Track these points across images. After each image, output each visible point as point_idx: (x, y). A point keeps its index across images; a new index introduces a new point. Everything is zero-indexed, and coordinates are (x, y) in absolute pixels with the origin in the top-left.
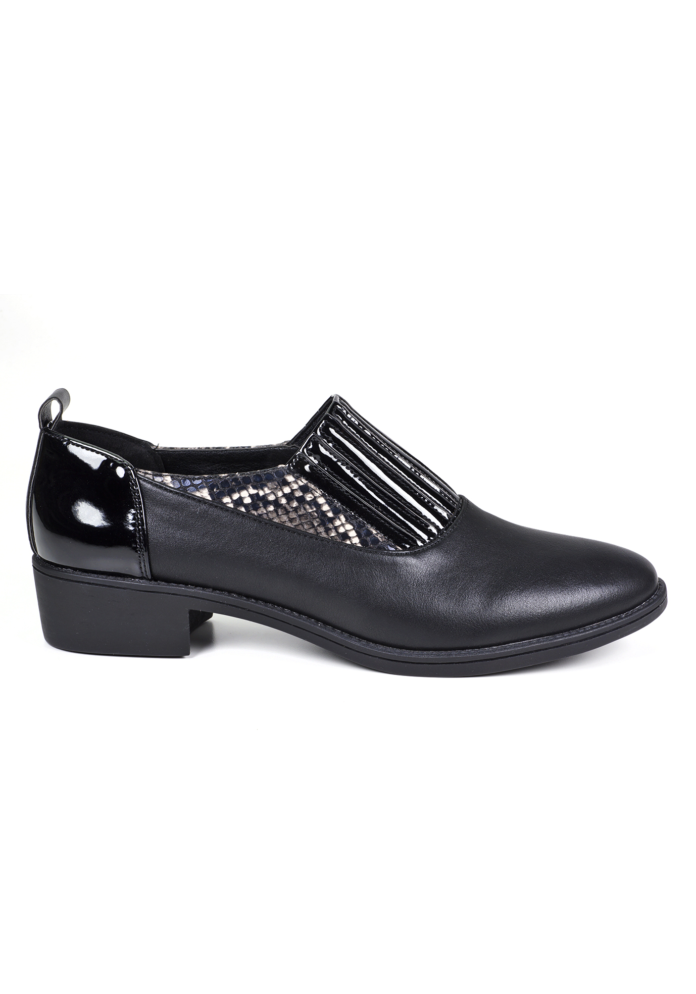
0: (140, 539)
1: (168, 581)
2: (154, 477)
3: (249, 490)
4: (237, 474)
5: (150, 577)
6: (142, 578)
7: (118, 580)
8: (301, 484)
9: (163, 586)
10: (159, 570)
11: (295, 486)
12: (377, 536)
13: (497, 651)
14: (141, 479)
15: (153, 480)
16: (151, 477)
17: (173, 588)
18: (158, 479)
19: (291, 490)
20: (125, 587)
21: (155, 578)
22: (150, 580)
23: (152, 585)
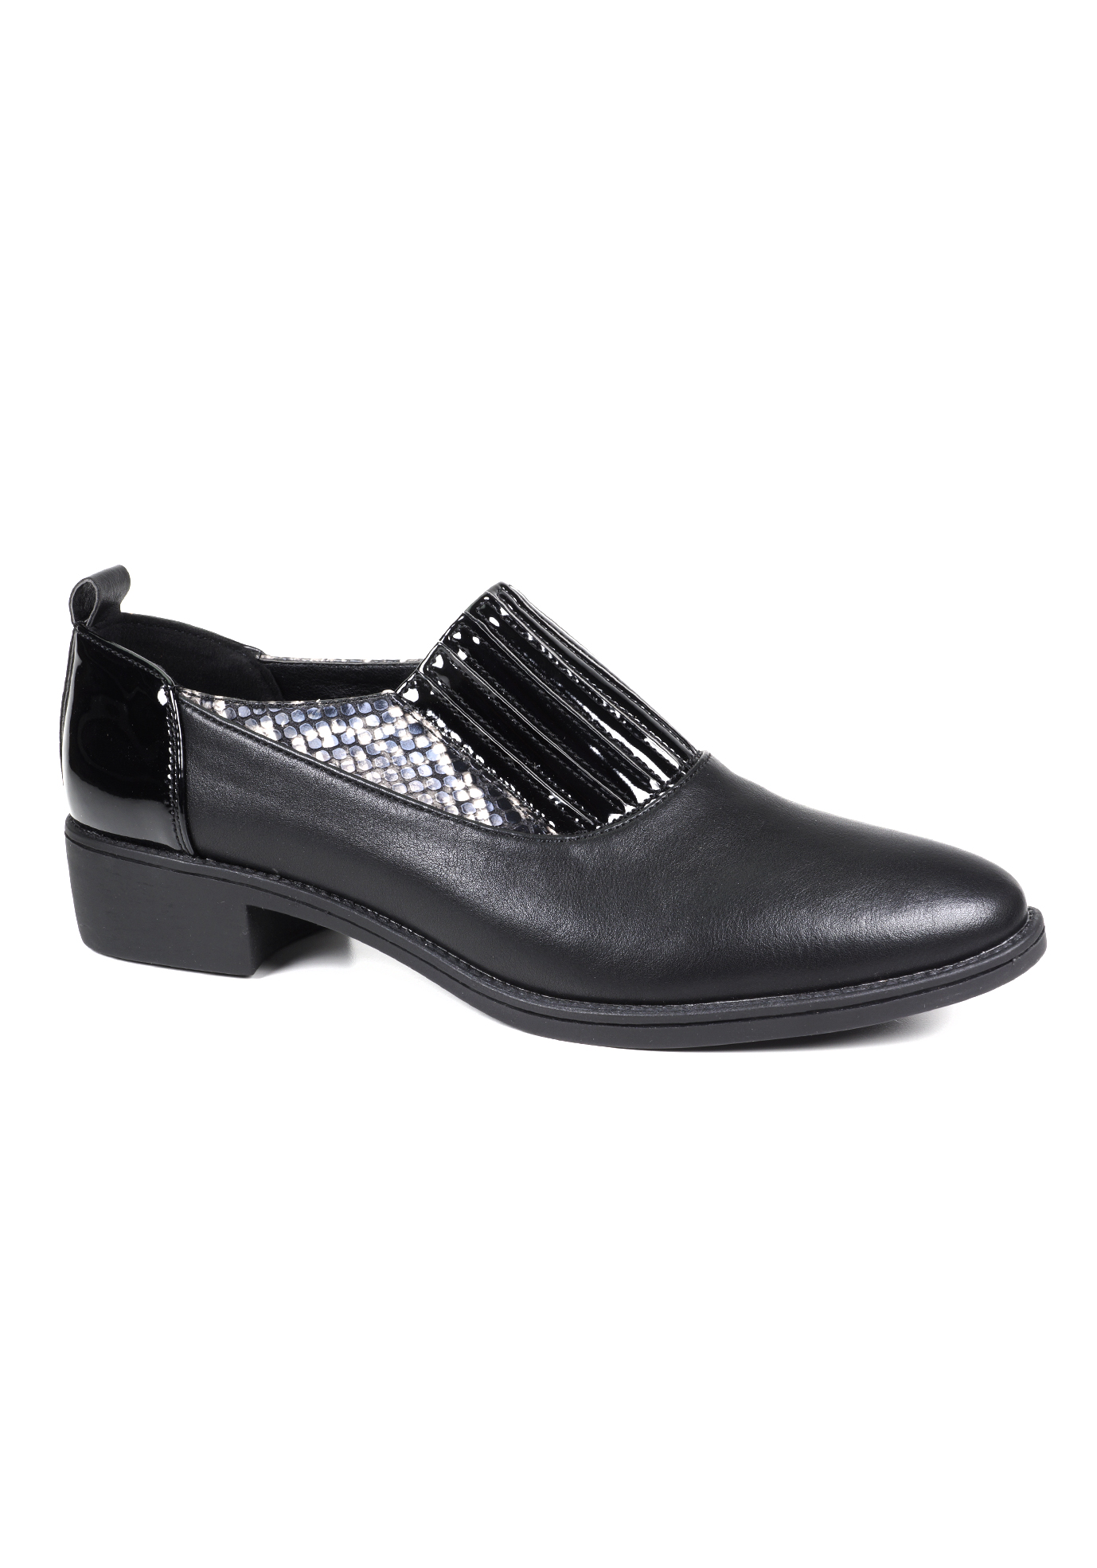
0: (174, 794)
1: (220, 860)
2: (203, 702)
3: (333, 727)
4: (317, 701)
5: (191, 852)
6: (181, 852)
7: (150, 853)
8: (412, 721)
9: (211, 867)
10: (203, 842)
11: (402, 724)
12: (518, 810)
13: (692, 1010)
14: (183, 703)
15: (201, 706)
16: (198, 700)
17: (225, 871)
18: (207, 705)
19: (396, 729)
20: (159, 864)
21: (200, 854)
22: (194, 856)
23: (195, 864)
